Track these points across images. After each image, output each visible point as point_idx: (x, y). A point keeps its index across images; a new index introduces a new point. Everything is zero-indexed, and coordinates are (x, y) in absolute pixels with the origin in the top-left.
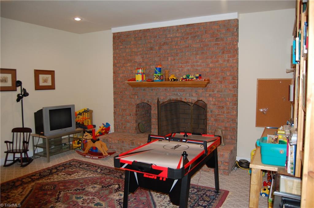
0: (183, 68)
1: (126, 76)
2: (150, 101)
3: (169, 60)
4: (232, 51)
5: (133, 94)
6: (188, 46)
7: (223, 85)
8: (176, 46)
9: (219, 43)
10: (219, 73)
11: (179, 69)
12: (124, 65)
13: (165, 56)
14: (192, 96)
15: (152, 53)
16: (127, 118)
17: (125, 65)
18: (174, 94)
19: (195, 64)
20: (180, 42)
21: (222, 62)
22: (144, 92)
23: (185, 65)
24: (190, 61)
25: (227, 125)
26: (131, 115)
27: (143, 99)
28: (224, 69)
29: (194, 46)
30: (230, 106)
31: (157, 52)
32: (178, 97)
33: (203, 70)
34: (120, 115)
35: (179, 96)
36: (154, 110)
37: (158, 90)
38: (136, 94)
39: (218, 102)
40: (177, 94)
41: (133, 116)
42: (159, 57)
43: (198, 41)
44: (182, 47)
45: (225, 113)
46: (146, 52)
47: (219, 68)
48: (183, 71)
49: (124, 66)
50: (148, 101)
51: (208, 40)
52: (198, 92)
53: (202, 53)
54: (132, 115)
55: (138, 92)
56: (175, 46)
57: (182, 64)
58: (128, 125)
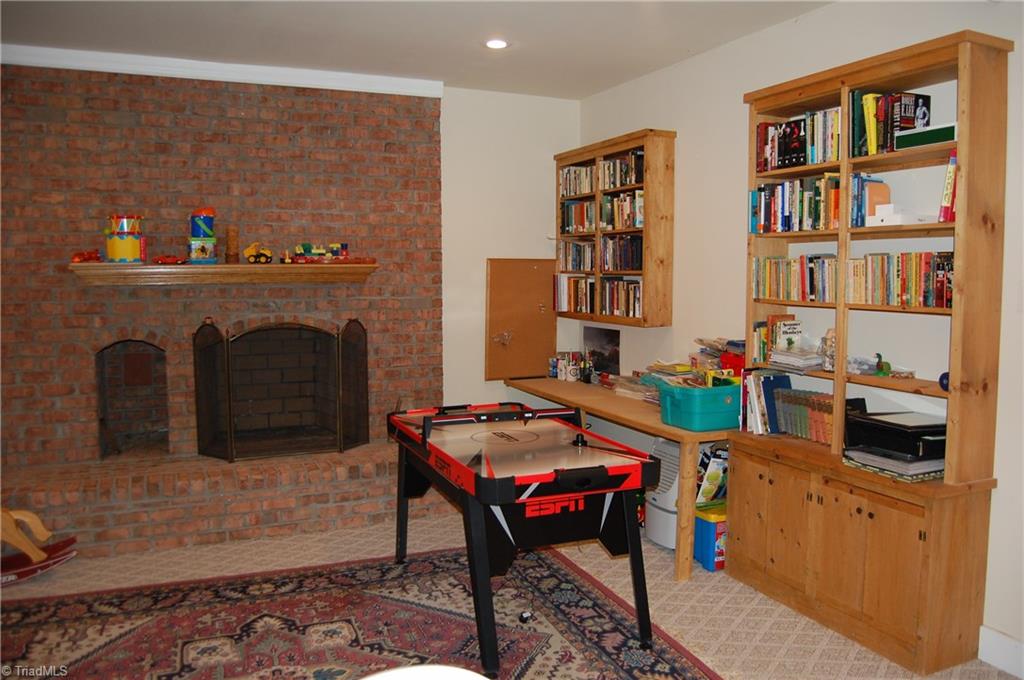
0: (284, 221)
1: (46, 240)
2: (160, 333)
3: (236, 193)
4: (429, 184)
5: (84, 309)
6: (302, 156)
7: (406, 275)
8: (258, 149)
9: (393, 155)
10: (395, 241)
11: (271, 226)
12: (36, 198)
13: (219, 180)
14: (317, 308)
15: (165, 163)
16: (53, 404)
17: (40, 199)
18: (255, 305)
19: (325, 212)
20: (275, 139)
21: (402, 212)
22: (132, 301)
23: (292, 212)
24: (309, 200)
25: (420, 386)
26: (71, 391)
27: (130, 329)
28: (408, 232)
29: (321, 156)
30: (427, 333)
31: (185, 163)
32: (267, 315)
33: (349, 232)
34: (16, 398)
35: (273, 311)
36: (180, 362)
37: (191, 294)
38: (98, 309)
39: (394, 324)
40: (266, 306)
41: (82, 392)
42: (196, 181)
43: (332, 144)
44: (280, 155)
45: (415, 351)
46: (141, 157)
47: (396, 227)
48: (286, 232)
49: (35, 202)
50: (153, 335)
51: (362, 145)
52: (334, 297)
53: (347, 181)
54: (77, 392)
55: (103, 305)
56: (254, 151)
57: (282, 208)
58: (61, 431)
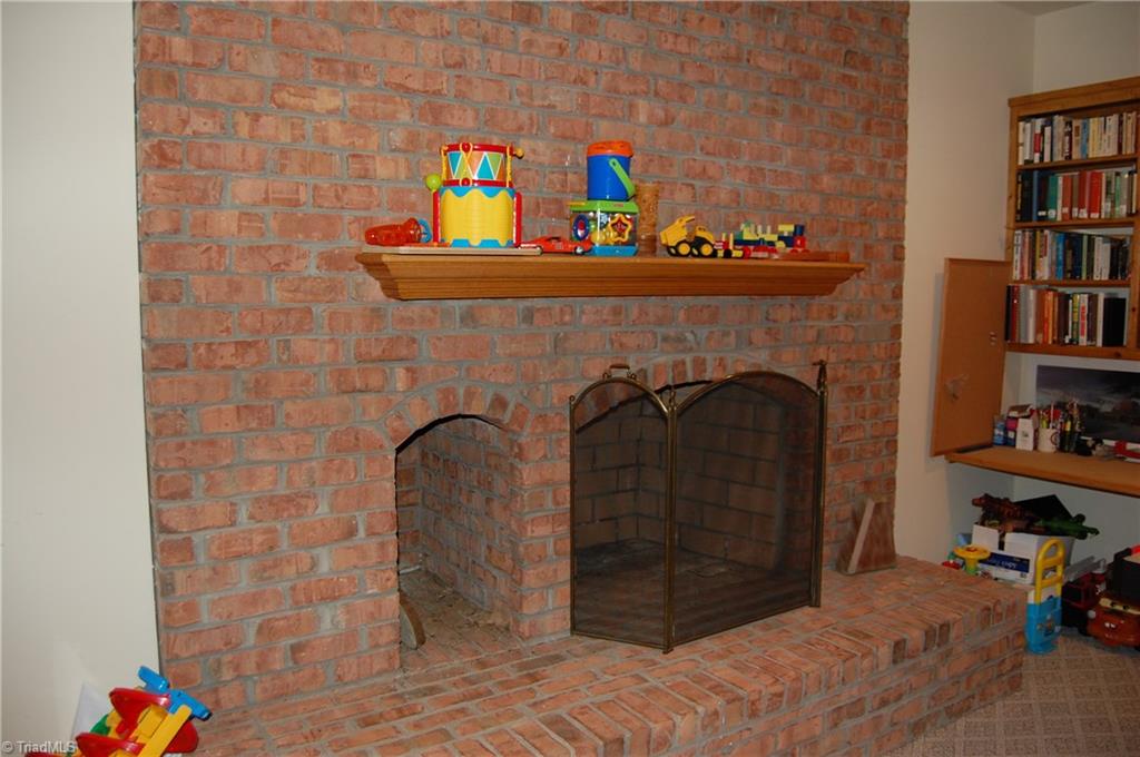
0: (710, 178)
1: (303, 196)
2: (512, 398)
3: (642, 118)
4: (894, 129)
5: (376, 352)
6: (738, 59)
7: (863, 284)
8: (677, 36)
9: (854, 74)
10: (853, 225)
11: (692, 186)
12: (283, 96)
13: (616, 91)
14: (751, 343)
15: (530, 43)
16: (314, 564)
17: (292, 100)
18: (665, 339)
19: (766, 165)
20: (702, 19)
21: (863, 173)
22: (466, 331)
23: (722, 162)
24: (745, 142)
25: (872, 472)
26: (351, 532)
27: (461, 392)
28: (869, 209)
29: (761, 61)
30: (883, 382)
31: (562, 49)
32: (680, 357)
33: (796, 206)
34: (238, 556)
35: (691, 349)
36: (545, 456)
37: (567, 318)
38: (404, 352)
39: (846, 368)
40: (680, 340)
41: (371, 533)
42: (579, 89)
43: (780, 41)
44: (708, 52)
45: (868, 413)
46: (487, 26)
47: (853, 200)
48: (714, 199)
49: (281, 106)
50: (500, 402)
51: (817, 48)
52: (775, 321)
53: (797, 111)
54: (362, 533)
55: (414, 341)
56: (671, 39)
57: (708, 154)
58: (330, 619)
